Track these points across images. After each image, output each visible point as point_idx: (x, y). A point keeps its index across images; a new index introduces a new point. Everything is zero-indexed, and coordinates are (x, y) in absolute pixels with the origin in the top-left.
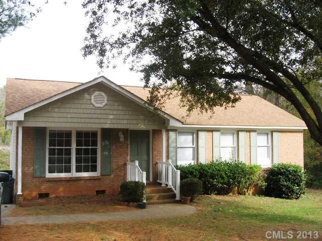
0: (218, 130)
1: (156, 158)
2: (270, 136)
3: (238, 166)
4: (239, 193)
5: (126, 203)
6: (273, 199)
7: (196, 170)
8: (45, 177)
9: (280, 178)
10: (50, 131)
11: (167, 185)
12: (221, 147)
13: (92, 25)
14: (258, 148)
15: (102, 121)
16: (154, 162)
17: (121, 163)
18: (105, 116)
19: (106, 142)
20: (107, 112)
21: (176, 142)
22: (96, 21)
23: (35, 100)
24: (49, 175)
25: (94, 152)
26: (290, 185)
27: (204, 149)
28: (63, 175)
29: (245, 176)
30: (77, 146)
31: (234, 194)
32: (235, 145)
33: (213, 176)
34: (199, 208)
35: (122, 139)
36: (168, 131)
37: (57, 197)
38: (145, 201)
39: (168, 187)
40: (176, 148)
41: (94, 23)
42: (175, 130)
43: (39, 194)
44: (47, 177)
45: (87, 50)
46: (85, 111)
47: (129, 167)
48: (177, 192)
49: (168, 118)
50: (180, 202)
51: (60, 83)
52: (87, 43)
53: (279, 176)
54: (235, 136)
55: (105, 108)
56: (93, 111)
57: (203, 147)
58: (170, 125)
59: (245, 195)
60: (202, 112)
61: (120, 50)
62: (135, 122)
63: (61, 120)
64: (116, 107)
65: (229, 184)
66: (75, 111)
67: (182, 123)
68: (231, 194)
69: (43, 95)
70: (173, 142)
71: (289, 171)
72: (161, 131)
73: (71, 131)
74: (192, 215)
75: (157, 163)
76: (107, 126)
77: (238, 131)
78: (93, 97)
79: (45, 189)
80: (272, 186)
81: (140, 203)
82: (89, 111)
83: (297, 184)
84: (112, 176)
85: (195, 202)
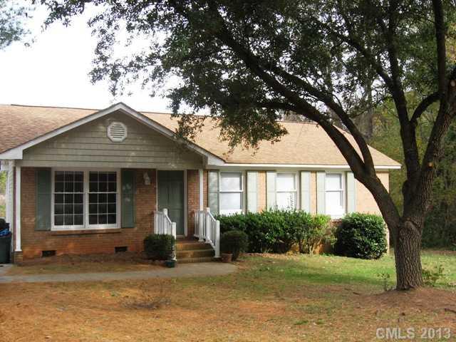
0: (273, 170)
1: (193, 205)
2: (343, 177)
3: (298, 216)
4: (302, 252)
5: (151, 261)
6: (345, 258)
7: (243, 221)
8: (50, 230)
9: (353, 232)
10: (56, 172)
11: (205, 240)
12: (278, 192)
13: (101, 45)
14: (327, 193)
15: (121, 159)
16: (190, 212)
17: (148, 212)
18: (125, 153)
19: (128, 185)
20: (128, 147)
21: (218, 186)
22: (105, 41)
23: (36, 133)
24: (54, 228)
25: (113, 198)
26: (366, 240)
27: (255, 194)
28: (73, 228)
29: (307, 229)
30: (90, 191)
31: (294, 252)
32: (297, 189)
33: (264, 229)
34: (241, 267)
35: (147, 183)
36: (207, 171)
37: (65, 255)
38: (175, 259)
39: (206, 242)
40: (218, 193)
41: (103, 43)
42: (216, 170)
43: (43, 252)
44: (52, 230)
45: (95, 74)
46: (99, 147)
47: (157, 217)
48: (216, 248)
49: (206, 154)
50: (219, 260)
51: (69, 111)
52: (96, 66)
53: (353, 229)
54: (297, 177)
55: (124, 143)
56: (109, 147)
57: (253, 192)
58: (209, 164)
59: (308, 253)
60: (248, 148)
61: (136, 74)
62: (163, 160)
63: (70, 158)
64: (139, 141)
65: (285, 238)
66: (87, 146)
67: (224, 161)
68: (291, 252)
69: (47, 127)
70: (214, 186)
71: (366, 223)
72: (197, 171)
73: (83, 172)
74: (230, 275)
75: (193, 213)
76: (128, 166)
77: (301, 171)
78: (109, 130)
79: (51, 245)
80: (344, 243)
81: (168, 261)
82: (104, 147)
83: (376, 239)
84: (136, 229)
85: (238, 261)
